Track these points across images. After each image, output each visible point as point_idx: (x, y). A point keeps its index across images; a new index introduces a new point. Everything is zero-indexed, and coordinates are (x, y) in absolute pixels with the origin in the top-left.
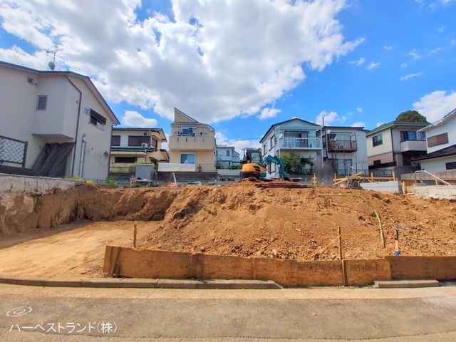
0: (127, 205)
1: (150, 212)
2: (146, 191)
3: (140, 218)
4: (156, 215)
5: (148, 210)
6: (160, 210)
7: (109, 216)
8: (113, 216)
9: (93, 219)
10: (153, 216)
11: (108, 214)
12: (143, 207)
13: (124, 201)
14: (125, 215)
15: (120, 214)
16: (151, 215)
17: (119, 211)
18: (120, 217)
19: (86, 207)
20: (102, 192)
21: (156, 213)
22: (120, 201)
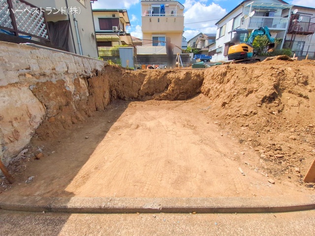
0: (152, 86)
1: (175, 92)
2: (168, 72)
3: (166, 98)
4: (181, 95)
5: (173, 90)
6: (184, 91)
7: (138, 96)
8: (142, 97)
9: (126, 99)
10: (178, 95)
11: (137, 95)
12: (167, 87)
13: (149, 82)
14: (152, 95)
15: (147, 94)
16: (176, 95)
17: (146, 91)
18: (148, 97)
19: (117, 88)
20: (127, 73)
21: (180, 93)
22: (145, 82)
